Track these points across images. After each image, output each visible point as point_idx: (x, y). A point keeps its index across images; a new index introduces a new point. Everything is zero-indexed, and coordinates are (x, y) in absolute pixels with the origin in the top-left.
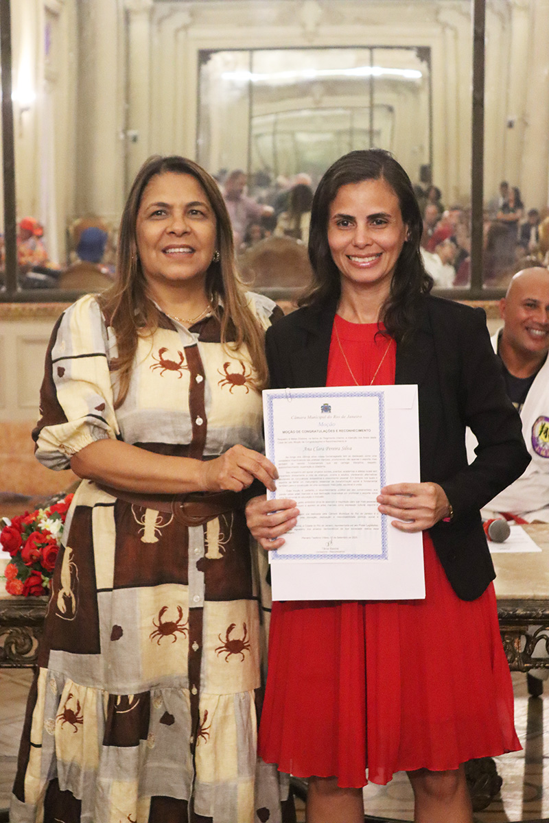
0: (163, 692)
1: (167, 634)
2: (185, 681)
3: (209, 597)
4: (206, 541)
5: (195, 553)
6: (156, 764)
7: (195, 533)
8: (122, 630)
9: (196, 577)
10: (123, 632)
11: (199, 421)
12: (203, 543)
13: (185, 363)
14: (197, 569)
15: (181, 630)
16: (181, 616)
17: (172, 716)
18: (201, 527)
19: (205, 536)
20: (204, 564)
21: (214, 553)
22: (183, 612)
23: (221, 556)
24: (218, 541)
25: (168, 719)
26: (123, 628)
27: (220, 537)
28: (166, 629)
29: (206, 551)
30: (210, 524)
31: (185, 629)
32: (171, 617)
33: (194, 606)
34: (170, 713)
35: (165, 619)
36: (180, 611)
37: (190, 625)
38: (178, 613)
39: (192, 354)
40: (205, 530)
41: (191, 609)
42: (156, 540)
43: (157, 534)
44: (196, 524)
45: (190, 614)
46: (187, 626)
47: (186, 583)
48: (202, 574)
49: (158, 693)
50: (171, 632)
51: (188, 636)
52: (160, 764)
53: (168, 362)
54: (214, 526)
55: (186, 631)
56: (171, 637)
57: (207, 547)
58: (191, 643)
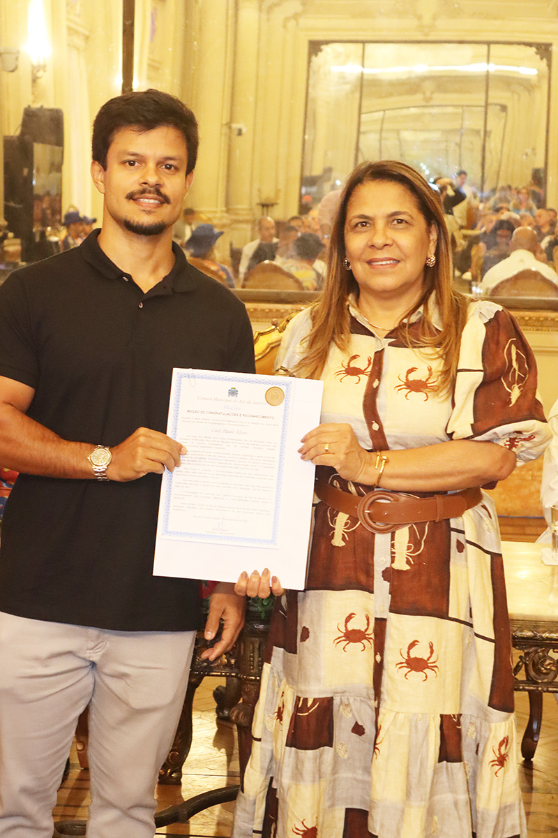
0: (351, 700)
1: (355, 642)
2: (372, 692)
3: (394, 609)
4: (394, 550)
5: (381, 561)
6: (350, 775)
7: (381, 541)
8: (309, 632)
9: (382, 587)
10: (310, 634)
11: (375, 427)
12: (390, 552)
13: (370, 369)
14: (382, 578)
15: (368, 639)
16: (368, 624)
17: (362, 726)
18: (390, 535)
19: (393, 546)
20: (389, 574)
21: (401, 564)
22: (370, 621)
23: (407, 567)
24: (406, 552)
25: (358, 730)
26: (310, 630)
27: (409, 548)
28: (353, 636)
29: (393, 562)
30: (398, 533)
31: (371, 638)
32: (358, 624)
33: (379, 617)
34: (360, 723)
35: (352, 626)
36: (368, 620)
37: (375, 635)
38: (366, 622)
39: (378, 359)
40: (393, 539)
41: (376, 619)
42: (343, 544)
43: (344, 539)
44: (382, 531)
45: (376, 624)
46: (372, 636)
47: (372, 592)
48: (387, 584)
49: (345, 701)
50: (359, 641)
51: (373, 645)
52: (355, 775)
53: (354, 368)
54: (403, 535)
55: (371, 641)
56: (359, 645)
57: (394, 557)
58: (376, 654)
